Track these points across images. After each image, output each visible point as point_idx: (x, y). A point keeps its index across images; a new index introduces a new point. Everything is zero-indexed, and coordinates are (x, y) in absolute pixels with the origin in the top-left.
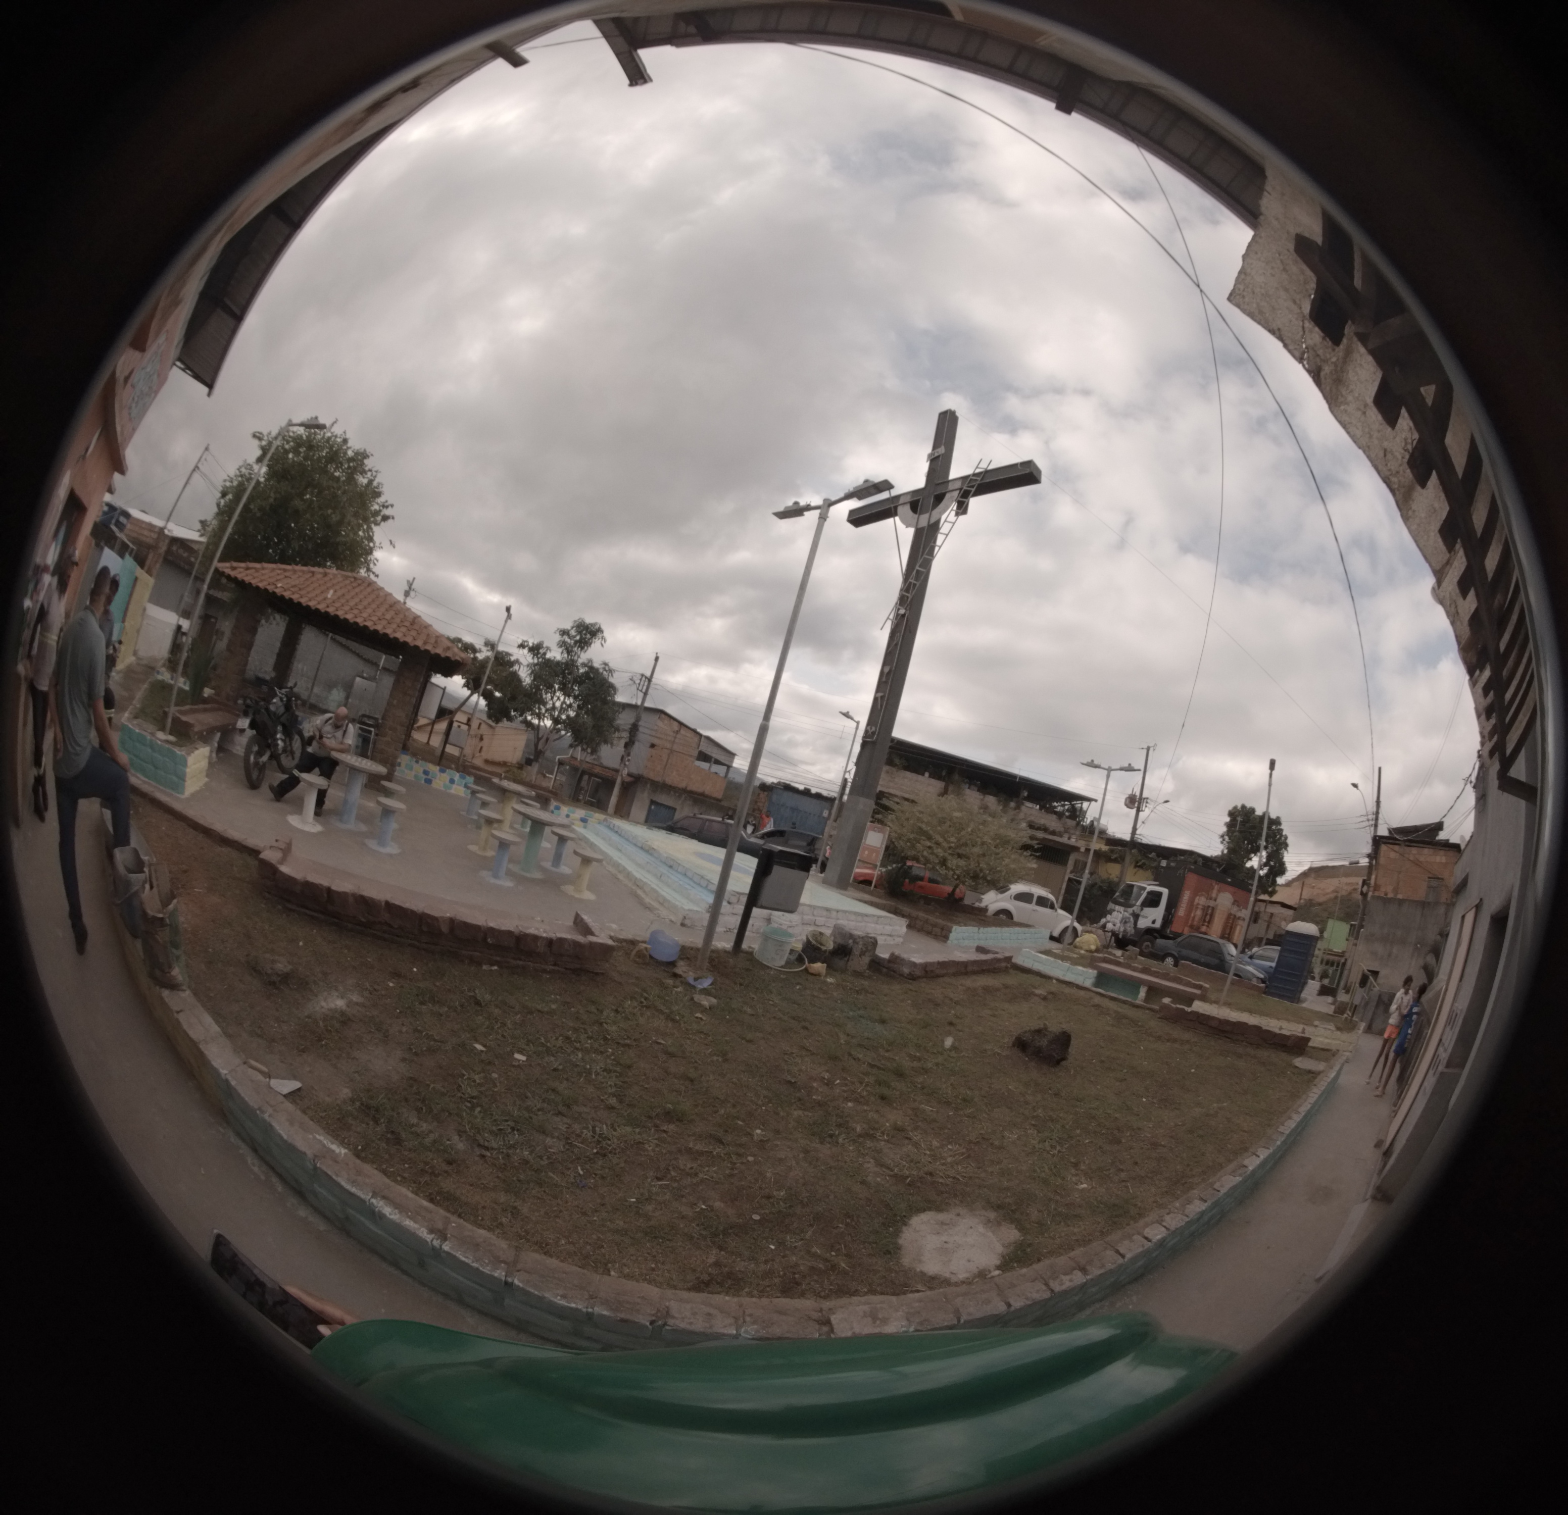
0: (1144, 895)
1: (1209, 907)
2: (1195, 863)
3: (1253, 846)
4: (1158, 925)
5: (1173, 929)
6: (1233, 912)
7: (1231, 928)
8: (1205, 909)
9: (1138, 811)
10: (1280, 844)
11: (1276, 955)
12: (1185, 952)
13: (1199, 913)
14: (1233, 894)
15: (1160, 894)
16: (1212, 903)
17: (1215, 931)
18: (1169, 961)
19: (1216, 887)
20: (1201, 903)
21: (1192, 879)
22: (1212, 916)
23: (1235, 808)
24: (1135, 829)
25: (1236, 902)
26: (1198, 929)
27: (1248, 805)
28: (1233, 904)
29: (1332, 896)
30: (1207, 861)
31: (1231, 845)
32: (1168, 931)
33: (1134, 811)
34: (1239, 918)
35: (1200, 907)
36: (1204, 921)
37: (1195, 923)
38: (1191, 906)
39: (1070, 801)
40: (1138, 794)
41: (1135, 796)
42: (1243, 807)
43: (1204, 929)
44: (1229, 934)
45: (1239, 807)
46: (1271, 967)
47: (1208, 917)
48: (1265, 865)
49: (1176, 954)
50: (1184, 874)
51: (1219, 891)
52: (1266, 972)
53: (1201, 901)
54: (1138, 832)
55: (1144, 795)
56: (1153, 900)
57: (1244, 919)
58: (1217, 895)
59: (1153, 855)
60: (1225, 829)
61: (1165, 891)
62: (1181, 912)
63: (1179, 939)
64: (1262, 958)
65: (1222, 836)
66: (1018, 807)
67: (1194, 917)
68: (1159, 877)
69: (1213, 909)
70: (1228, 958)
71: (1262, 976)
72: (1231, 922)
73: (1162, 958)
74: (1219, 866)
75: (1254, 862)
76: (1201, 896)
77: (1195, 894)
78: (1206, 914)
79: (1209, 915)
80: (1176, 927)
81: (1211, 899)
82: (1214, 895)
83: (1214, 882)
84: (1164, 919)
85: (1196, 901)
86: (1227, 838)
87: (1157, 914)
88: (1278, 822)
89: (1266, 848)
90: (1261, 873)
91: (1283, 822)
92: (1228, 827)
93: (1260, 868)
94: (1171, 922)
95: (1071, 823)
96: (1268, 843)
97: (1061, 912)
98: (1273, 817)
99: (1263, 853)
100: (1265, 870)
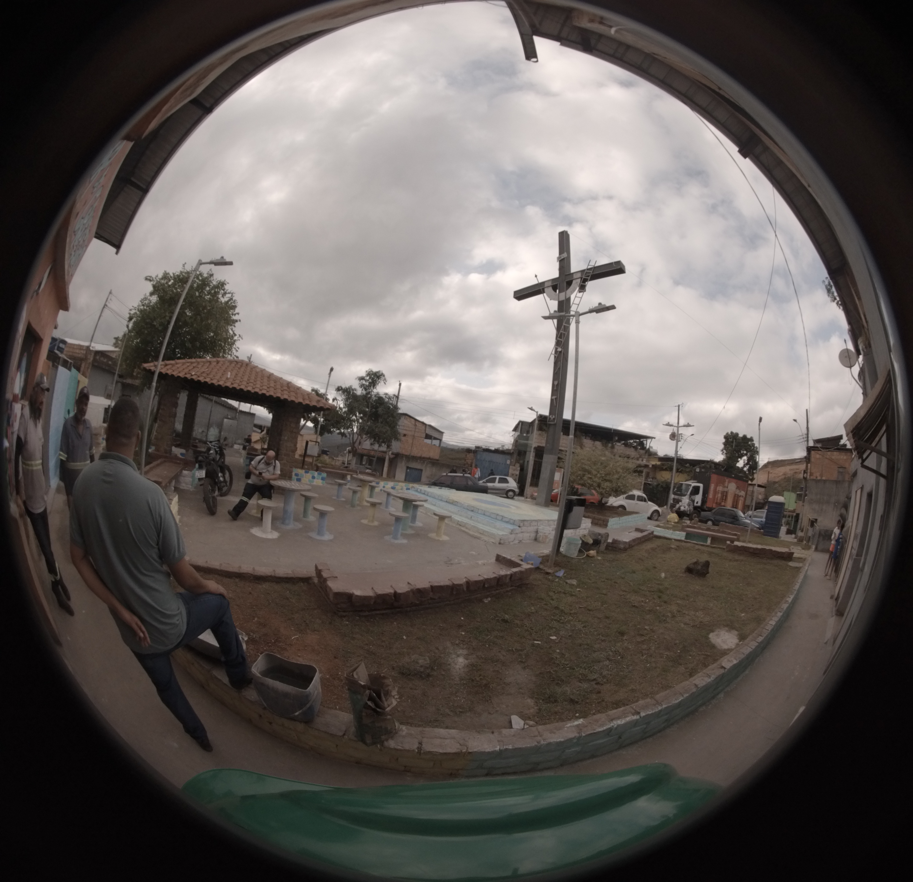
0: (690, 489)
1: (724, 491)
2: (711, 467)
3: (738, 454)
4: (699, 504)
5: (708, 506)
6: (737, 493)
7: (737, 501)
8: (723, 493)
9: (677, 441)
10: (755, 452)
11: (764, 515)
12: (718, 517)
13: (720, 495)
14: (736, 483)
15: (698, 488)
16: (726, 490)
17: (728, 505)
18: (710, 523)
19: (727, 480)
20: (720, 490)
21: (714, 477)
22: (726, 496)
23: (727, 434)
24: (676, 452)
25: (738, 488)
26: (719, 504)
27: (734, 432)
28: (737, 488)
29: (783, 477)
31: (728, 455)
32: (705, 507)
33: (675, 442)
34: (740, 496)
35: (720, 492)
36: (723, 499)
37: (718, 501)
38: (715, 492)
39: (640, 440)
40: (676, 432)
41: (675, 433)
42: (732, 433)
43: (723, 504)
44: (736, 505)
45: (729, 433)
46: (761, 521)
47: (724, 497)
48: (747, 464)
49: (713, 519)
50: (710, 474)
51: (729, 482)
52: (760, 524)
53: (720, 488)
54: (679, 453)
55: (680, 433)
56: (696, 491)
57: (743, 497)
58: (728, 485)
59: (688, 465)
60: (722, 446)
61: (701, 485)
62: (711, 496)
63: (713, 511)
64: (755, 516)
65: (722, 450)
66: (613, 447)
67: (717, 498)
68: (696, 478)
70: (741, 519)
71: (758, 526)
72: (736, 498)
73: (706, 522)
74: (723, 467)
75: (740, 463)
76: (720, 486)
77: (716, 486)
79: (725, 495)
80: (709, 504)
81: (725, 487)
82: (726, 485)
83: (726, 478)
84: (702, 500)
85: (718, 489)
86: (725, 451)
87: (698, 498)
88: (751, 439)
89: (746, 455)
90: (745, 469)
91: (754, 439)
92: (725, 444)
93: (744, 466)
94: (706, 502)
95: (642, 452)
96: (747, 452)
97: (650, 503)
98: (749, 436)
99: (745, 458)
100: (747, 467)
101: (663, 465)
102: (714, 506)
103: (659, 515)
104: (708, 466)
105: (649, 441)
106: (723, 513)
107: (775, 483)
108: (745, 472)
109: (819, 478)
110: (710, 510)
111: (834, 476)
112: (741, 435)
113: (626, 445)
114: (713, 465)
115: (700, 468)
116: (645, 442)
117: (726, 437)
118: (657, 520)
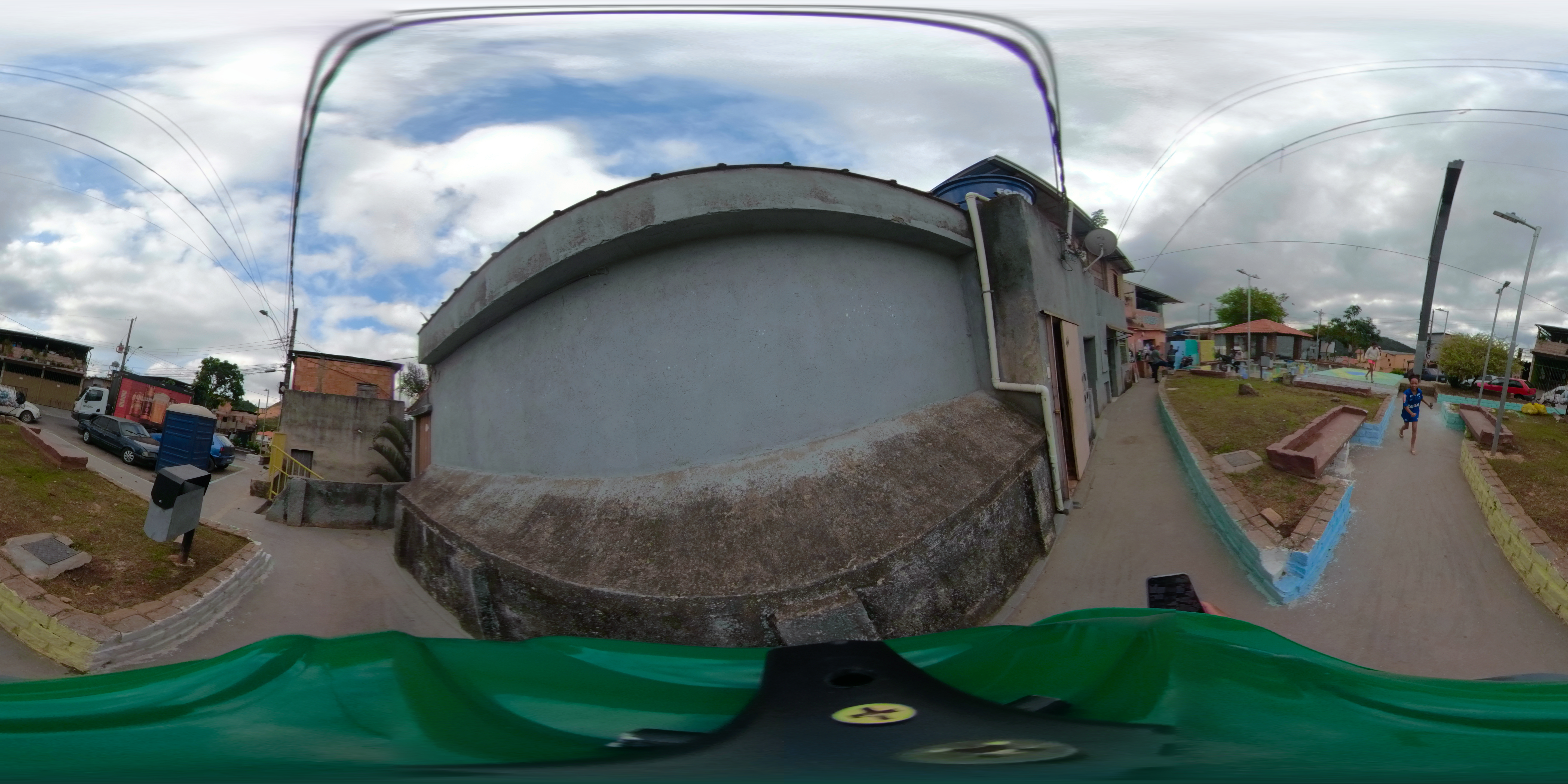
1: (146, 402)
9: (126, 356)
10: (238, 379)
12: (95, 428)
14: (169, 395)
15: (101, 392)
16: (149, 400)
19: (151, 390)
20: (139, 399)
21: (127, 383)
22: (150, 408)
23: (207, 359)
25: (172, 400)
26: (135, 417)
28: (169, 401)
35: (139, 402)
36: (144, 411)
37: (136, 412)
38: (129, 401)
40: (124, 344)
41: (122, 345)
42: (210, 358)
43: (144, 417)
47: (147, 410)
48: (228, 391)
56: (97, 397)
60: (197, 369)
61: (106, 392)
65: (196, 372)
69: (151, 404)
70: (124, 433)
76: (137, 394)
77: (132, 393)
78: (145, 407)
80: (117, 415)
81: (147, 397)
82: (150, 395)
83: (149, 386)
84: (107, 409)
85: (134, 397)
86: (200, 374)
87: (100, 406)
88: (236, 367)
90: (226, 399)
92: (201, 368)
93: (224, 395)
94: (113, 411)
96: (230, 379)
99: (228, 384)
117: (203, 362)
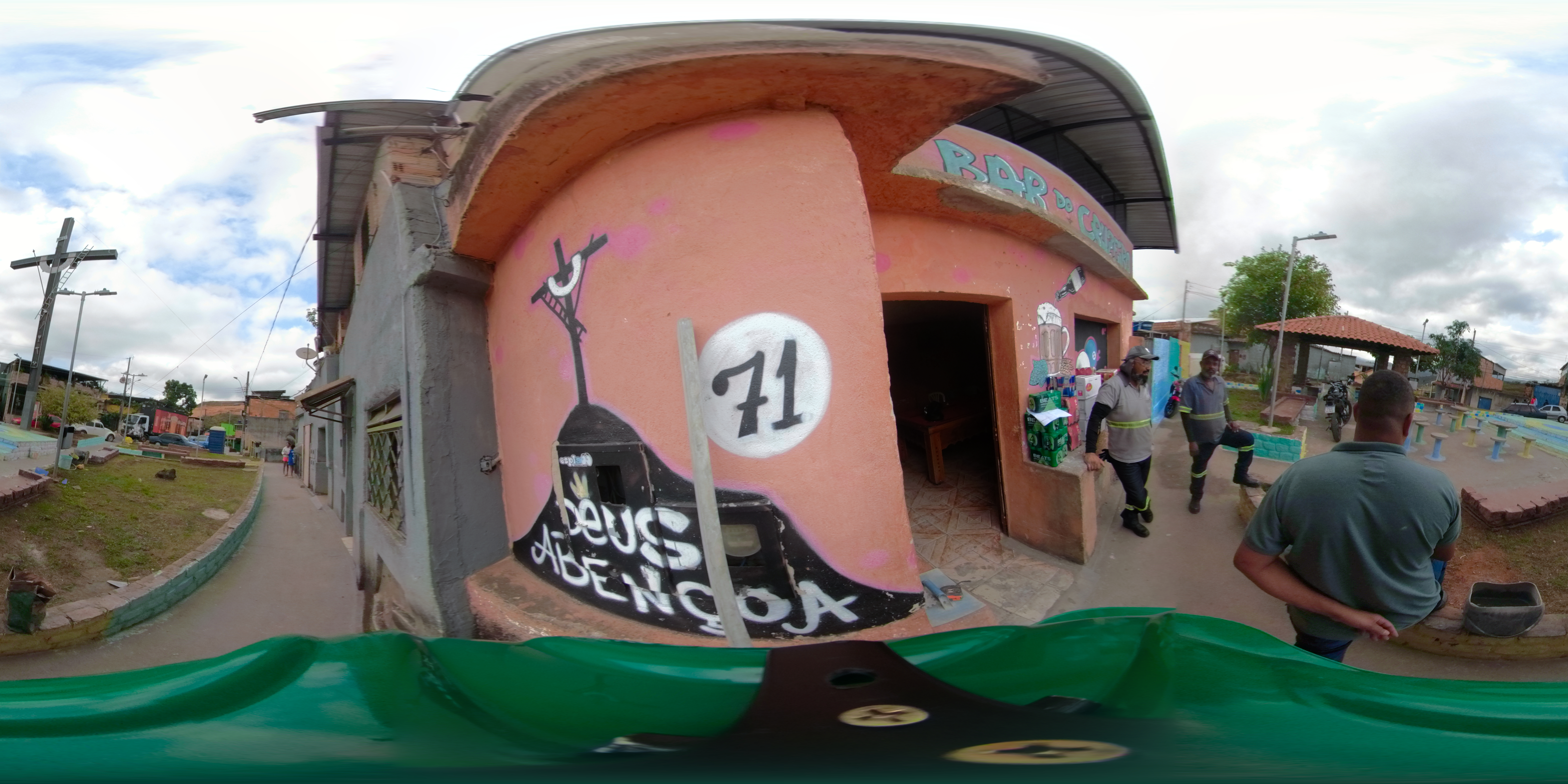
0: (139, 419)
2: (154, 403)
3: (178, 396)
4: (147, 430)
6: (179, 423)
7: (180, 429)
8: (166, 423)
9: (126, 384)
11: (207, 439)
12: (165, 440)
13: (164, 424)
14: (178, 417)
15: (146, 418)
16: (168, 421)
17: (172, 431)
18: (158, 444)
19: (170, 414)
21: (158, 412)
22: (169, 425)
23: (169, 381)
24: (125, 391)
25: (179, 419)
26: (164, 431)
27: (175, 380)
29: (221, 413)
30: (159, 403)
31: (169, 396)
32: (152, 432)
33: (124, 384)
34: (182, 425)
35: (163, 422)
36: (167, 427)
37: (164, 428)
38: (160, 422)
39: (94, 381)
41: (124, 378)
42: (173, 381)
43: (167, 430)
44: (179, 431)
45: (171, 380)
46: (205, 443)
48: (186, 403)
49: (161, 441)
50: (155, 409)
51: (171, 416)
52: (204, 445)
53: (164, 420)
54: (127, 392)
55: (129, 378)
56: (143, 421)
57: (184, 425)
59: (135, 402)
60: (164, 390)
62: (156, 424)
63: (160, 436)
64: (198, 439)
66: (76, 386)
68: (142, 411)
69: (170, 423)
70: (185, 441)
71: (201, 446)
72: (179, 426)
73: (154, 443)
74: (165, 404)
75: (180, 402)
76: (163, 418)
77: (161, 417)
79: (168, 425)
80: (155, 431)
81: (167, 419)
82: (169, 417)
83: (168, 413)
84: (149, 427)
85: (161, 420)
86: (166, 393)
87: (146, 426)
88: (191, 386)
89: (185, 396)
90: (184, 407)
91: (193, 386)
92: (166, 388)
93: (183, 405)
94: (152, 429)
95: (97, 390)
96: (186, 394)
97: (105, 428)
98: (188, 384)
99: (184, 399)
100: (186, 405)
101: (112, 400)
102: (160, 432)
103: (114, 438)
104: (152, 403)
105: (103, 382)
106: (169, 437)
107: (212, 417)
108: (184, 409)
109: (258, 416)
110: (157, 435)
111: (277, 415)
112: (181, 383)
113: (84, 385)
114: (156, 403)
115: (147, 404)
116: (99, 383)
117: (167, 383)
118: (112, 441)
